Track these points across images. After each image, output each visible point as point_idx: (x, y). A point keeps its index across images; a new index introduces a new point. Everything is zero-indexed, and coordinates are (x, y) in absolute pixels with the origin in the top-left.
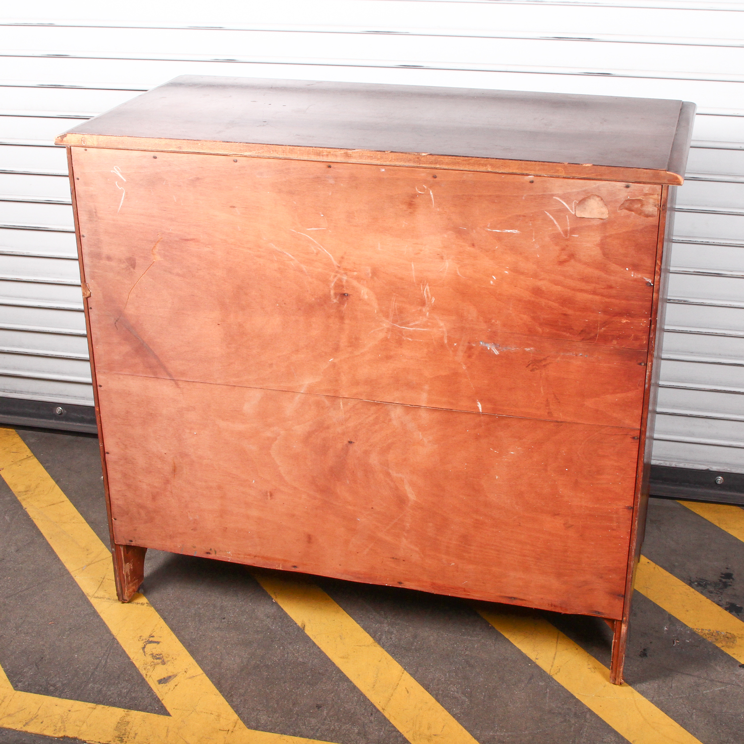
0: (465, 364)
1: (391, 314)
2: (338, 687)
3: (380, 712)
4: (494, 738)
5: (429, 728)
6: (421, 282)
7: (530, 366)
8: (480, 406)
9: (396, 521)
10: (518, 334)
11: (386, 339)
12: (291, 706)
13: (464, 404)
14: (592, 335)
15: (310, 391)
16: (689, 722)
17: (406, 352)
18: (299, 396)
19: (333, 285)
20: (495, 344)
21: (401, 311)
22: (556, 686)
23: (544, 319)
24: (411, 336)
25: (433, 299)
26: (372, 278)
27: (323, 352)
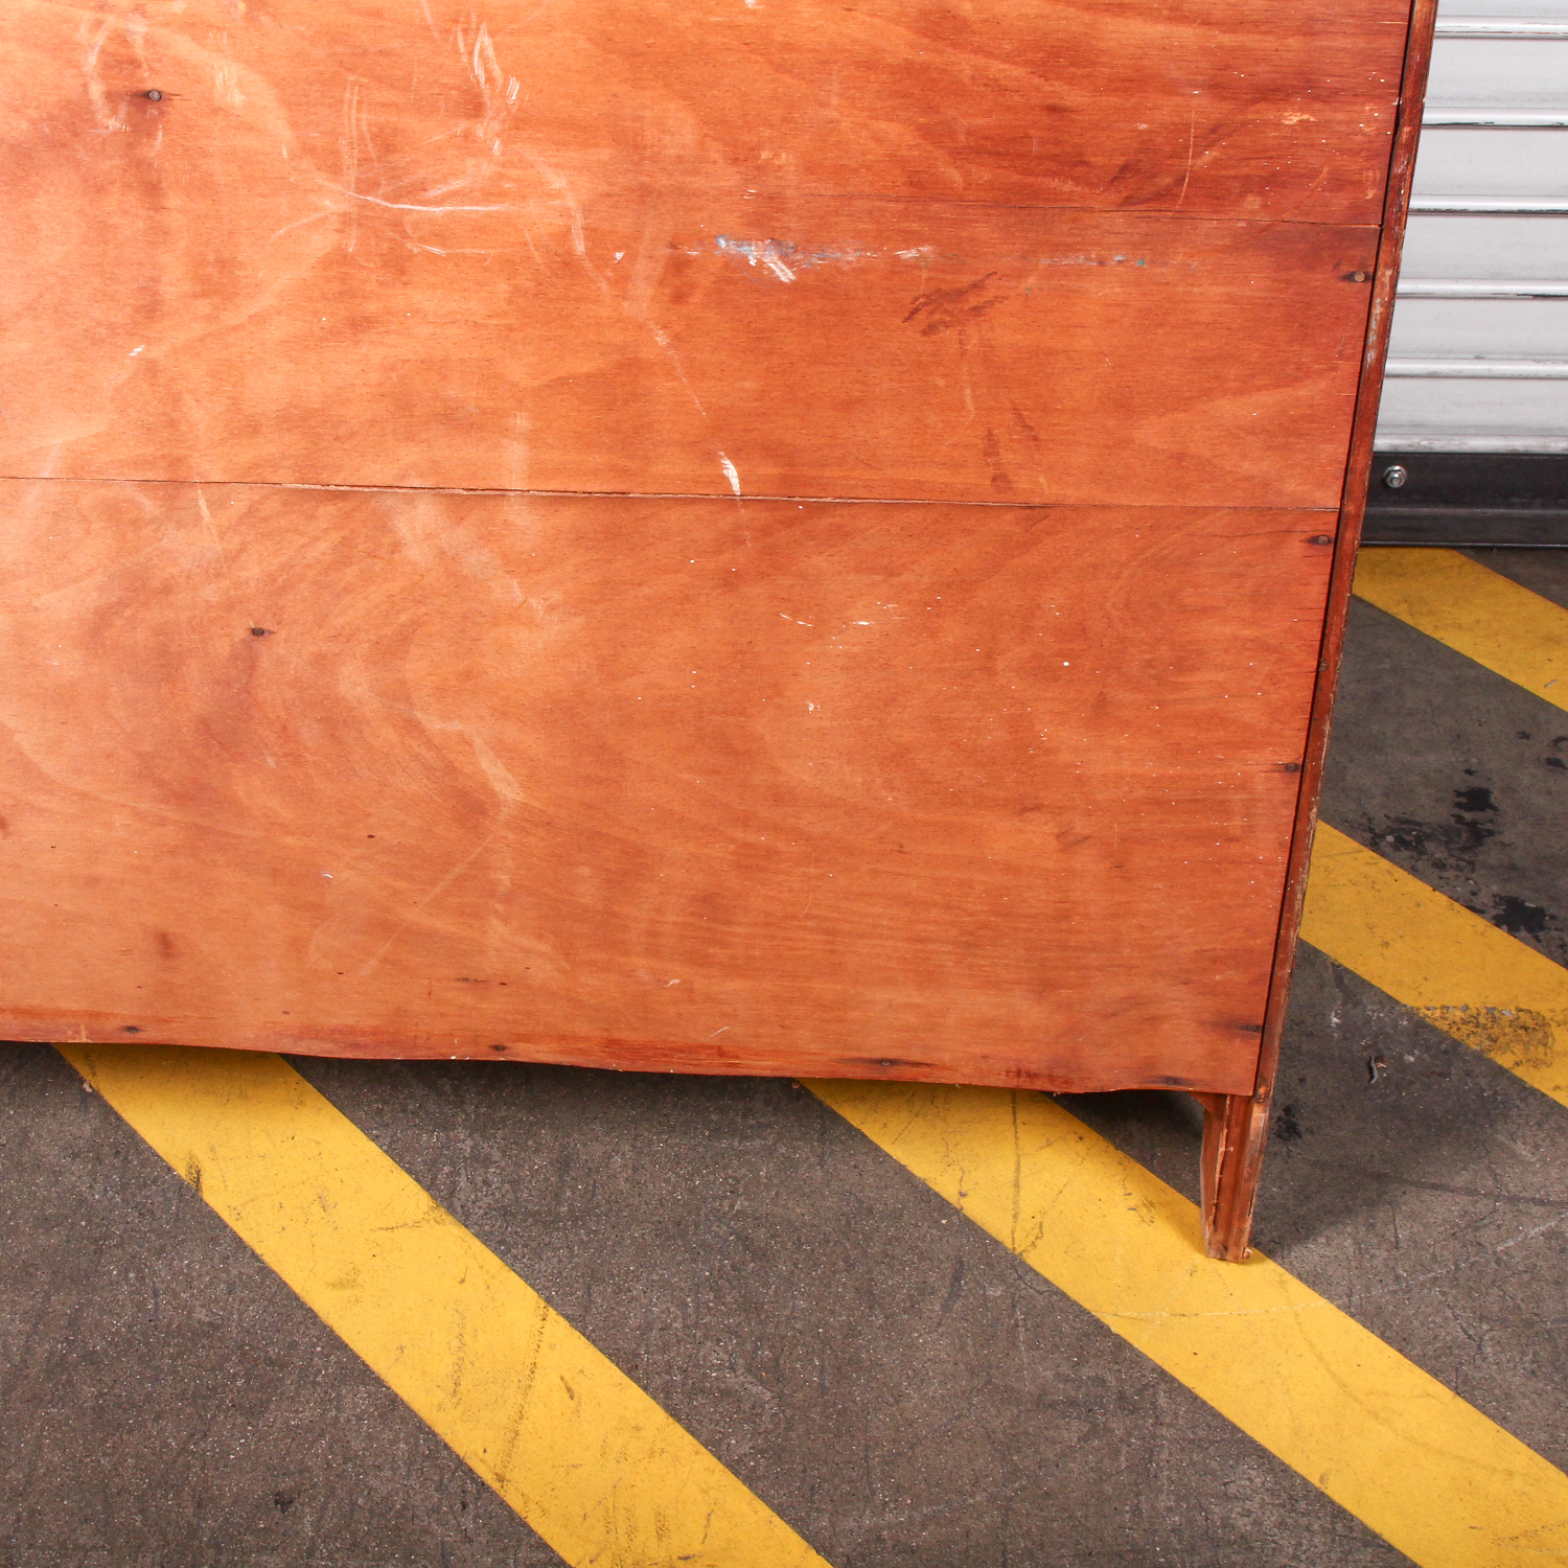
0: (664, 327)
1: (349, 159)
2: (338, 1409)
3: (493, 1493)
4: (879, 1539)
5: (661, 1532)
6: (456, 21)
7: (921, 316)
8: (731, 472)
9: (459, 870)
10: (868, 197)
11: (339, 259)
12: (190, 1511)
13: (672, 469)
14: (1165, 181)
15: (77, 470)
16: (1478, 1375)
17: (424, 297)
18: (36, 490)
19: (92, 59)
20: (777, 243)
21: (387, 143)
22: (1041, 1293)
23: (969, 133)
24: (440, 237)
25: (515, 87)
26: (250, 17)
27: (100, 324)
